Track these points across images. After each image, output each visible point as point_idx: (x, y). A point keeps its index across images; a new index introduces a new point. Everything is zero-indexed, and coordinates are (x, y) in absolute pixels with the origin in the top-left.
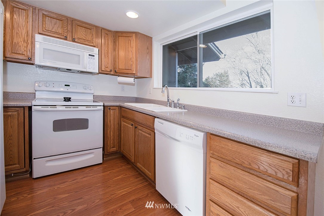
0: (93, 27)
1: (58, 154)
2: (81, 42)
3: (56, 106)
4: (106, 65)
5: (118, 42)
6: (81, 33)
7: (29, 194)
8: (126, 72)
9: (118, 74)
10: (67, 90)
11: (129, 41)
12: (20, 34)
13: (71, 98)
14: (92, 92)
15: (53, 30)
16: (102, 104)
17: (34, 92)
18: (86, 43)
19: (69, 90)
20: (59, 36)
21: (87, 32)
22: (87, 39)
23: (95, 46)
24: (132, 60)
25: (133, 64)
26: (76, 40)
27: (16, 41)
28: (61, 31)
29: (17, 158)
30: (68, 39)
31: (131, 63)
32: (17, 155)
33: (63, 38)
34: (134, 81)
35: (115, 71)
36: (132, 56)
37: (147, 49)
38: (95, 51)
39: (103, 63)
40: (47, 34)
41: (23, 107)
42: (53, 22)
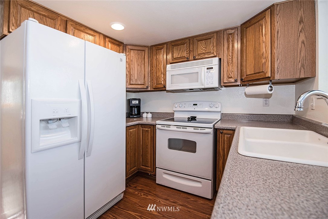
0: (213, 35)
1: (171, 170)
2: (201, 57)
3: (170, 125)
4: (229, 74)
5: (245, 37)
6: (201, 48)
7: (144, 195)
8: (255, 78)
9: (245, 83)
10: (193, 110)
11: (260, 27)
12: (160, 69)
13: (196, 117)
14: (219, 110)
15: (179, 56)
16: (211, 125)
17: (174, 112)
18: (207, 56)
19: (196, 110)
20: (183, 59)
21: (207, 43)
22: (207, 52)
23: (215, 56)
24: (264, 56)
25: (265, 63)
26: (197, 57)
27: (157, 75)
28: (185, 54)
29: (149, 163)
30: (191, 59)
31: (264, 61)
32: (149, 160)
33: (186, 59)
34: (271, 90)
35: (241, 80)
36: (264, 50)
37: (300, 22)
38: (214, 62)
39: (225, 73)
40: (175, 61)
41: (153, 125)
42: (179, 49)
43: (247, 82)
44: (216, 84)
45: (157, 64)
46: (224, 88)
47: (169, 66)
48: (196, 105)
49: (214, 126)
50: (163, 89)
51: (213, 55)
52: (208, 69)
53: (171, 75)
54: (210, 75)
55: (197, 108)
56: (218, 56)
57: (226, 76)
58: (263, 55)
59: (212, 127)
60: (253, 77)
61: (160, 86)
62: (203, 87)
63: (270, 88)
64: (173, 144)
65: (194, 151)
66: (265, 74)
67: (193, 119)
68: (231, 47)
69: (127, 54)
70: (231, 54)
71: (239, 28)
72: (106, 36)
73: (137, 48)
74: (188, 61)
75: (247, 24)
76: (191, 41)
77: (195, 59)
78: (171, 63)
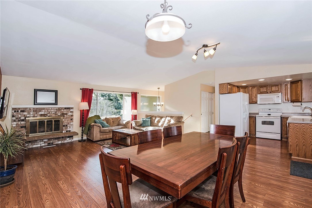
0: (279, 85)
2: (273, 92)
15: (263, 91)
21: (276, 87)
22: (276, 90)
24: (299, 94)
25: (299, 97)
27: (252, 98)
28: (266, 91)
32: (252, 130)
35: (291, 101)
36: (299, 92)
40: (261, 93)
41: (254, 117)
42: (263, 89)
43: (293, 101)
44: (280, 102)
45: (252, 94)
46: (283, 103)
48: (270, 109)
50: (256, 103)
51: (279, 92)
52: (277, 97)
53: (260, 98)
54: (278, 99)
55: (270, 111)
56: (281, 92)
57: (284, 99)
59: (280, 116)
60: (295, 100)
61: (254, 102)
62: (275, 103)
63: (301, 104)
64: (264, 123)
66: (299, 100)
67: (270, 115)
68: (286, 89)
69: (240, 90)
70: (286, 92)
71: (290, 83)
72: (236, 86)
73: (243, 88)
74: (267, 93)
75: (292, 83)
76: (269, 86)
77: (270, 93)
78: (259, 94)
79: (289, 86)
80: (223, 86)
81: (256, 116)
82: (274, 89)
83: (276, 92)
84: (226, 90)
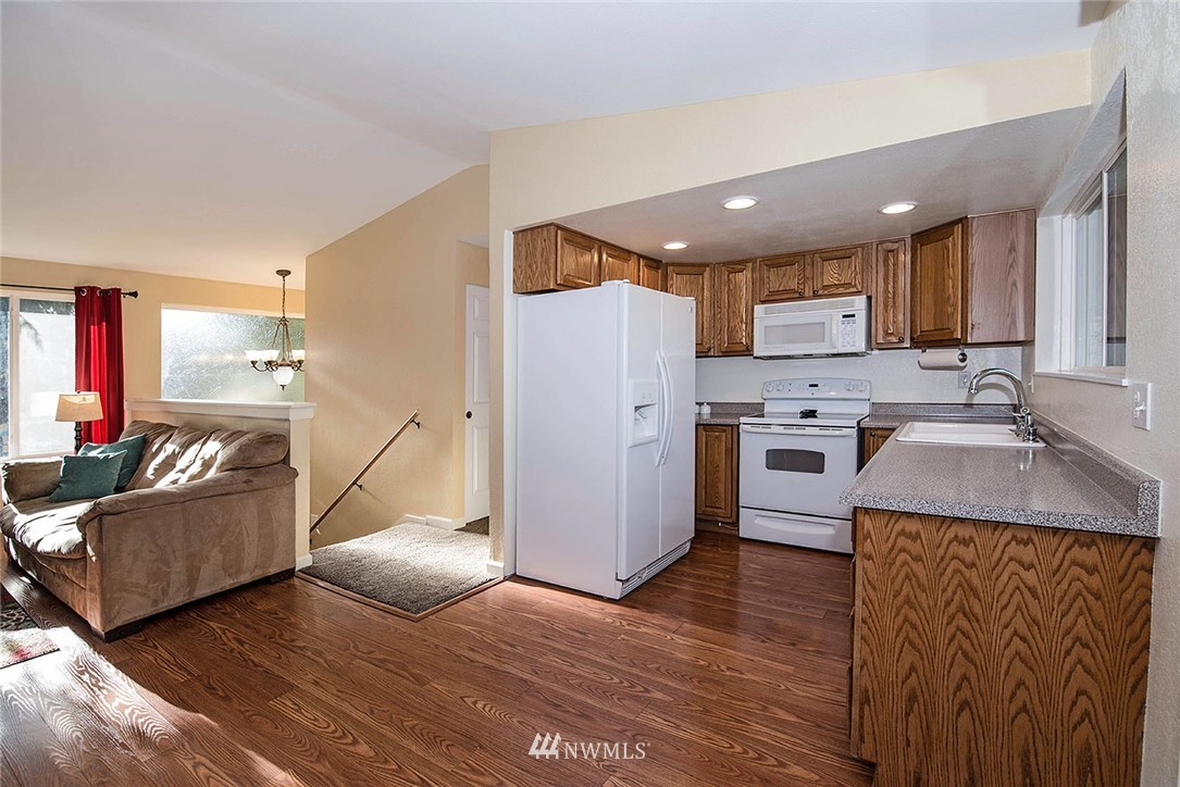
0: (855, 250)
2: (828, 292)
3: (770, 424)
4: (889, 328)
5: (919, 261)
6: (829, 274)
8: (935, 339)
9: (919, 345)
10: (811, 396)
11: (945, 250)
12: (737, 312)
13: (816, 410)
15: (781, 289)
16: (852, 423)
17: (761, 401)
19: (815, 395)
20: (790, 294)
21: (841, 266)
22: (842, 282)
23: (858, 293)
24: (951, 301)
25: (953, 314)
26: (820, 292)
27: (732, 325)
28: (793, 284)
29: (723, 500)
30: (806, 295)
31: (950, 310)
32: (723, 496)
33: (797, 295)
34: (963, 360)
35: (912, 339)
36: (951, 290)
37: (1010, 251)
38: (857, 303)
39: (880, 326)
40: (773, 298)
41: (731, 426)
42: (781, 273)
43: (921, 342)
44: (861, 346)
45: (731, 303)
46: (876, 352)
47: (759, 309)
48: (816, 386)
49: (859, 423)
50: (748, 351)
51: (855, 290)
52: (844, 316)
53: (766, 327)
54: (848, 328)
55: (817, 393)
56: (864, 292)
57: (881, 331)
58: (948, 299)
59: (855, 425)
60: (932, 336)
61: (736, 347)
62: (835, 352)
63: (961, 357)
64: (780, 460)
65: (820, 470)
66: (952, 333)
67: (811, 414)
68: (890, 276)
69: (670, 283)
70: (891, 289)
71: (909, 241)
72: (640, 256)
73: (688, 269)
74: (802, 297)
75: (922, 238)
76: (808, 259)
77: (816, 296)
78: (763, 302)
79: (905, 258)
80: (533, 240)
81: (742, 420)
82: (831, 273)
83: (841, 290)
84: (545, 267)
